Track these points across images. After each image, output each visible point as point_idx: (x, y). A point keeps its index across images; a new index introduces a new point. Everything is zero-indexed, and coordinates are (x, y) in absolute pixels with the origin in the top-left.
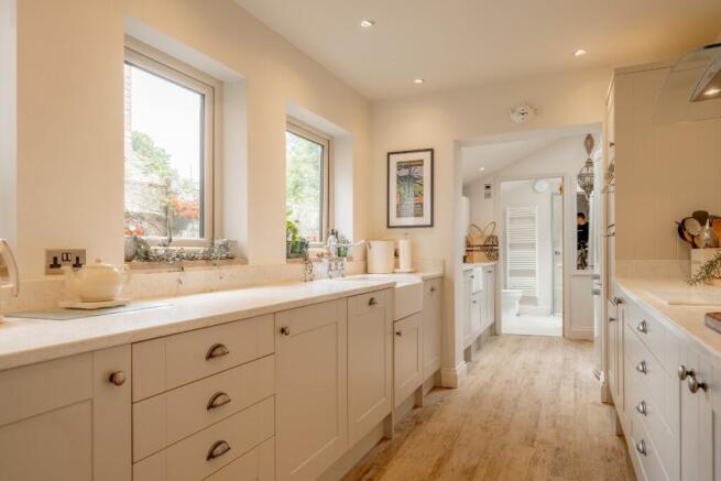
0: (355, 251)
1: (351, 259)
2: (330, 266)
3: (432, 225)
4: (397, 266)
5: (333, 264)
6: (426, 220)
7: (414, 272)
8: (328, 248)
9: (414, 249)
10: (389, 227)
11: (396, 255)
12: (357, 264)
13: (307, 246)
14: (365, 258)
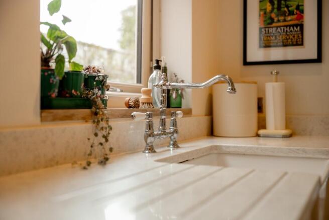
0: (194, 101)
1: (188, 113)
2: (150, 126)
3: (319, 60)
4: (262, 125)
5: (156, 121)
6: (309, 50)
7: (290, 136)
8: (148, 92)
9: (289, 99)
10: (246, 63)
11: (260, 108)
12: (199, 120)
13: (102, 84)
14: (210, 112)
